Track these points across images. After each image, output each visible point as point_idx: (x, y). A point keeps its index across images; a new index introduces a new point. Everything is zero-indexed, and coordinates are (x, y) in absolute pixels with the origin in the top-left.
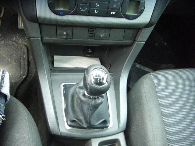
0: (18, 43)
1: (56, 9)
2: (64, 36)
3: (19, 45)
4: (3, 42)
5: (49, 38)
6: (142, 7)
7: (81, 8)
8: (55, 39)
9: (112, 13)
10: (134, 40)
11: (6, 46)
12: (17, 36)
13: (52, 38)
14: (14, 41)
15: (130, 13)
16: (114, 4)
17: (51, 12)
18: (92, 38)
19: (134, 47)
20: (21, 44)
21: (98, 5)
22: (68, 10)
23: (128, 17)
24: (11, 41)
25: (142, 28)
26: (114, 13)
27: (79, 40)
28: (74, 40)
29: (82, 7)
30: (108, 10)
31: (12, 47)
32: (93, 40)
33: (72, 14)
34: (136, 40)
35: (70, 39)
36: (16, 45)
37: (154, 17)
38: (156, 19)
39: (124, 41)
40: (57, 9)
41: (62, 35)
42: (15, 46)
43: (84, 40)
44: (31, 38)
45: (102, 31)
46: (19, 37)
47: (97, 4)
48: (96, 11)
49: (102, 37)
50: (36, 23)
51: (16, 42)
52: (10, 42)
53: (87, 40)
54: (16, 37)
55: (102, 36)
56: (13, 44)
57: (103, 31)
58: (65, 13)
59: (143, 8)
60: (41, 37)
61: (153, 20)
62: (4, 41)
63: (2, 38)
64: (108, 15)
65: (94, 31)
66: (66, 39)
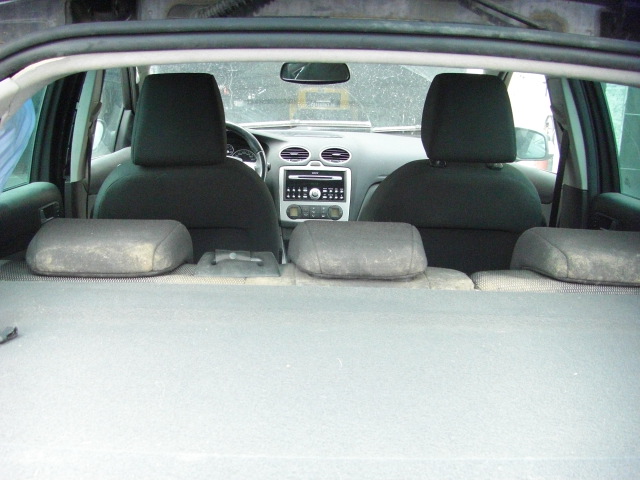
1: (291, 216)
7: (305, 215)
15: (334, 216)
16: (323, 211)
17: (288, 218)
21: (314, 213)
30: (320, 215)
33: (299, 218)
48: (314, 216)
58: (296, 218)
59: (342, 213)
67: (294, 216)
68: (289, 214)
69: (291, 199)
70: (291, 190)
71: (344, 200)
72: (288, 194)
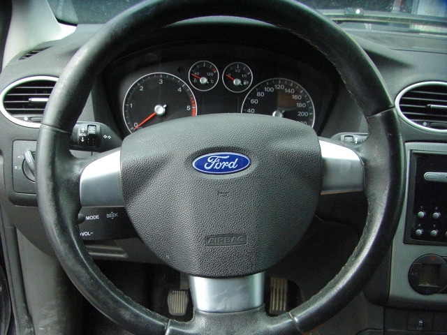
1: (419, 285)
2: (420, 326)
5: (396, 330)
8: (405, 331)
13: (400, 330)
17: (412, 289)
22: (437, 286)
58: (433, 291)
60: (384, 328)
66: (421, 331)
67: (428, 285)
68: (413, 281)
69: (426, 239)
70: (429, 212)
72: (419, 225)
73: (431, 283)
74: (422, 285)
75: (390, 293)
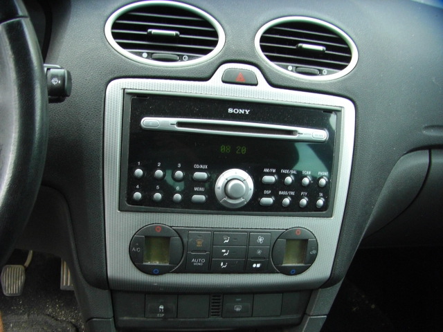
0: (57, 320)
1: (144, 264)
2: (161, 313)
3: (59, 323)
4: (26, 316)
5: (131, 318)
6: (312, 250)
7: (193, 260)
8: (142, 319)
9: (254, 266)
10: (304, 314)
11: (32, 326)
12: (56, 304)
13: (136, 318)
14: (49, 315)
15: (290, 263)
16: (258, 249)
17: (136, 269)
18: (218, 315)
19: (305, 327)
20: (65, 321)
21: (226, 252)
22: (168, 264)
23: (287, 271)
24: (43, 316)
25: (317, 289)
26: (258, 265)
27: (191, 320)
28: (182, 320)
29: (196, 257)
30: (246, 261)
31: (45, 328)
32: (220, 319)
33: (177, 272)
34: (307, 312)
35: (172, 319)
36: (54, 323)
37: (337, 267)
38: (343, 270)
39: (283, 317)
40: (147, 264)
41: (157, 311)
42: (51, 325)
43: (202, 320)
44: (94, 319)
45: (238, 300)
46: (60, 306)
47: (224, 251)
48: (224, 265)
49: (238, 312)
50: (105, 289)
51: (53, 317)
52: (40, 318)
53: (206, 319)
54: (54, 307)
55: (238, 309)
56: (46, 322)
57: (240, 300)
58: (162, 271)
59: (314, 252)
60: (114, 317)
61: (337, 272)
62: (28, 316)
63: (25, 309)
64: (248, 270)
65: (221, 301)
66: (164, 318)
67: (157, 263)
68: (136, 259)
69: (147, 204)
70: (149, 169)
71: (326, 210)
72: (138, 187)
73: (160, 261)
74: (149, 263)
75: (109, 274)
